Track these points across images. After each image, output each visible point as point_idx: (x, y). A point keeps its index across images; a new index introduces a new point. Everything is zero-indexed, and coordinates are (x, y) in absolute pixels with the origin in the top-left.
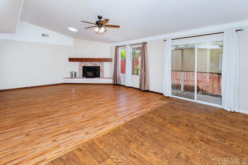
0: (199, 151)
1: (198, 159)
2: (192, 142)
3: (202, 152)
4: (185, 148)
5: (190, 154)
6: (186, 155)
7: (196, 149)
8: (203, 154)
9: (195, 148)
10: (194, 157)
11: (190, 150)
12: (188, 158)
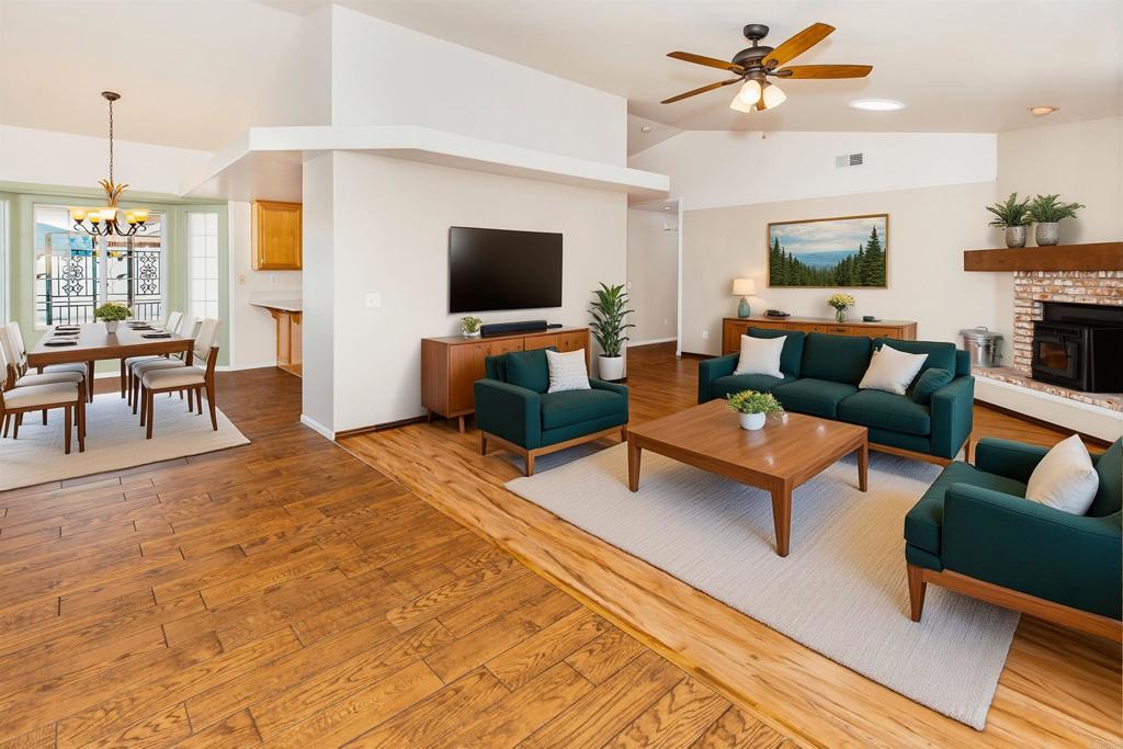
0: (166, 723)
1: (145, 695)
2: (231, 730)
3: (148, 731)
4: (224, 678)
5: (184, 679)
6: (195, 662)
7: (184, 717)
8: (137, 732)
9: (189, 719)
10: (163, 686)
11: (199, 688)
12: (178, 663)
